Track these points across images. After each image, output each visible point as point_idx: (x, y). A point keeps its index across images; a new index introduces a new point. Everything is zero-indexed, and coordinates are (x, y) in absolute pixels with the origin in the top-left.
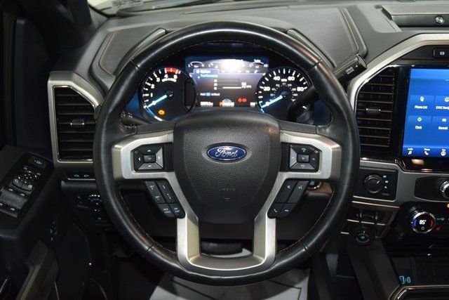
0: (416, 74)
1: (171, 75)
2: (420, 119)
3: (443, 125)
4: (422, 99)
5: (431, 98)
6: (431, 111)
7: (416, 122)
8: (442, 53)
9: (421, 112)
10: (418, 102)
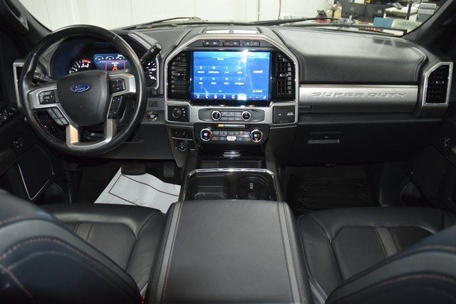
0: (196, 54)
1: (86, 64)
2: (201, 79)
3: (214, 81)
4: (201, 68)
5: (206, 67)
6: (206, 74)
7: (199, 80)
8: (207, 43)
9: (201, 75)
10: (199, 69)
